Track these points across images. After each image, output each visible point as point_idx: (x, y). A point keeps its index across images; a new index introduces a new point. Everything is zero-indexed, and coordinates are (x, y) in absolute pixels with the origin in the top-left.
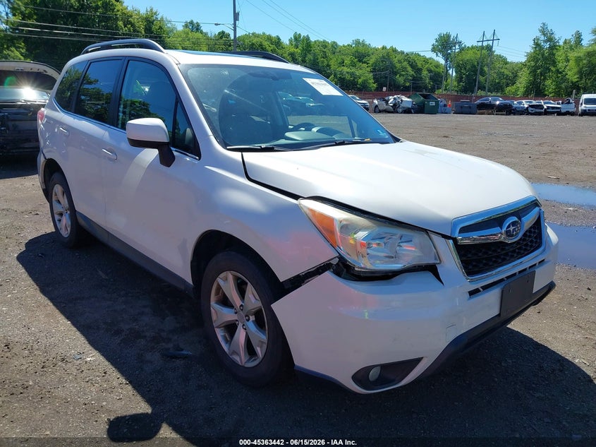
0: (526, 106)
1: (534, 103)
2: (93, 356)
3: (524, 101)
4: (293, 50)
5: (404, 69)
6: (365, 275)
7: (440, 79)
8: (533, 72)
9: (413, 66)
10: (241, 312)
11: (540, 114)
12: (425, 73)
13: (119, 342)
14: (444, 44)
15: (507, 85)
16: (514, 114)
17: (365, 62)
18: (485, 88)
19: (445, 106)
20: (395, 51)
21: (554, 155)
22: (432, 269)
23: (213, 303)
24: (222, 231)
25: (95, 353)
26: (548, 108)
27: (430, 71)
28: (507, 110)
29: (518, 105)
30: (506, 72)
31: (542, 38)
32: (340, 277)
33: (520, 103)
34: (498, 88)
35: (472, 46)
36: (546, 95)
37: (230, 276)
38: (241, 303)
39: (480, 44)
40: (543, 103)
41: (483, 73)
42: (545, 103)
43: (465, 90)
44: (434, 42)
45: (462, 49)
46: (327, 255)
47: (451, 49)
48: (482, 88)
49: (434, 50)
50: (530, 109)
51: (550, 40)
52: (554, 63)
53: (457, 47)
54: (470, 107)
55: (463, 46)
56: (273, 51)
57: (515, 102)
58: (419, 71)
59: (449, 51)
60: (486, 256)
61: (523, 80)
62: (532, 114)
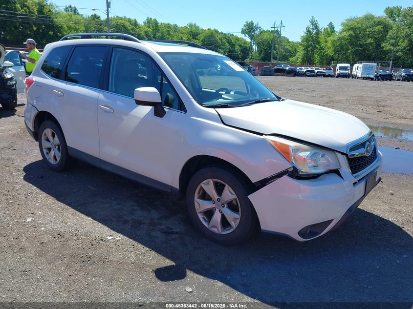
0: (305, 71)
1: (310, 69)
2: (119, 237)
3: (303, 68)
4: (146, 29)
5: (223, 44)
6: (304, 176)
7: (247, 52)
8: (306, 48)
9: (229, 42)
10: (218, 203)
11: (313, 76)
12: (237, 47)
13: (130, 227)
14: (250, 29)
15: (291, 57)
16: (298, 76)
17: (197, 39)
18: (277, 58)
19: (254, 70)
20: (217, 32)
21: (332, 103)
22: (337, 172)
23: (196, 198)
24: (209, 155)
25: (119, 235)
26: (318, 72)
27: (240, 46)
28: (294, 73)
29: (300, 70)
30: (289, 48)
31: (311, 27)
32: (293, 178)
33: (301, 69)
34: (285, 58)
35: (267, 30)
36: (314, 64)
37: (211, 181)
38: (218, 197)
39: (273, 29)
40: (314, 69)
41: (275, 48)
42: (316, 69)
43: (264, 59)
44: (243, 27)
45: (261, 32)
46: (286, 166)
47: (254, 32)
48: (275, 58)
49: (243, 32)
50: (307, 73)
51: (316, 27)
52: (319, 43)
53: (258, 31)
54: (270, 71)
55: (262, 30)
56: (133, 30)
57: (298, 68)
58: (233, 45)
59: (253, 33)
60: (355, 165)
61: (300, 54)
62: (308, 76)
